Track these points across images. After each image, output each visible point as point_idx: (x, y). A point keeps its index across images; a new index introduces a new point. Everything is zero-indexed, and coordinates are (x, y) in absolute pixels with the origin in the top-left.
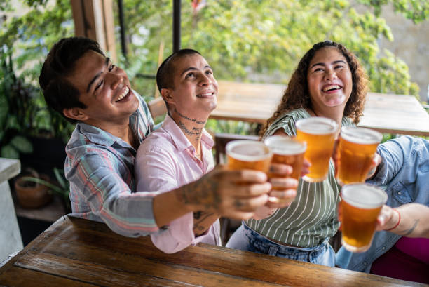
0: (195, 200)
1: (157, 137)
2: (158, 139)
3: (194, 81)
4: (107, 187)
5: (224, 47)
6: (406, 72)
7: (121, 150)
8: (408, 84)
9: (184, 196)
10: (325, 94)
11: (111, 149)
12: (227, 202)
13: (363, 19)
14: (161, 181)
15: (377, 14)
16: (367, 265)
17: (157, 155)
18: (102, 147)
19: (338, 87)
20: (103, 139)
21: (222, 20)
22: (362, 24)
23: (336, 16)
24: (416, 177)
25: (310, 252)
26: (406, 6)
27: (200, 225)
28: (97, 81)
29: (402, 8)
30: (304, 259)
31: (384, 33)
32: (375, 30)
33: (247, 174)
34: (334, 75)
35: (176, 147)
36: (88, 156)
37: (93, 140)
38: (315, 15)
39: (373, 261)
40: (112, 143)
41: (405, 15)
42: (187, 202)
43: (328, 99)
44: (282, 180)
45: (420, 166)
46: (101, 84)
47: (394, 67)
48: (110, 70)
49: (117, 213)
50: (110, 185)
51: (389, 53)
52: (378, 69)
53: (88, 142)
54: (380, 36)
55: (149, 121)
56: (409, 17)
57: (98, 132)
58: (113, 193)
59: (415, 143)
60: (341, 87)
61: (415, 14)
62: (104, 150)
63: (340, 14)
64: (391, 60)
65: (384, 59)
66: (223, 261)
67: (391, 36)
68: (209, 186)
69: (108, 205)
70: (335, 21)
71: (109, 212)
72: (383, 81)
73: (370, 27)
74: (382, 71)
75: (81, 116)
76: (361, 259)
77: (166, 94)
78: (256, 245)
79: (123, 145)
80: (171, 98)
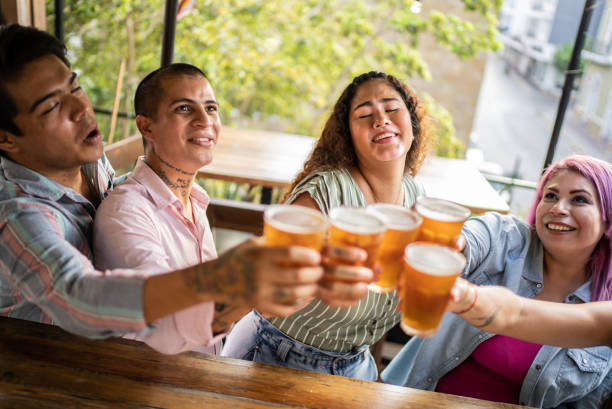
0: (214, 287)
1: (124, 192)
2: (127, 194)
3: (186, 116)
6: (449, 124)
7: (71, 206)
9: (197, 281)
10: (377, 145)
11: (58, 205)
12: (265, 291)
13: (395, 51)
14: (142, 251)
15: (413, 44)
16: (433, 382)
18: (44, 200)
19: (393, 135)
20: (46, 190)
22: (393, 56)
23: (355, 44)
24: (505, 265)
25: (335, 358)
26: (451, 37)
27: (222, 320)
29: (444, 38)
30: (326, 366)
31: (420, 71)
32: (409, 65)
33: (297, 252)
34: (386, 119)
35: (154, 203)
36: (21, 215)
37: (29, 190)
38: (328, 40)
39: (442, 375)
40: (59, 197)
41: (449, 48)
42: (200, 290)
43: (381, 151)
45: (510, 251)
46: (54, 107)
48: (72, 92)
53: (21, 193)
54: (414, 72)
56: (455, 51)
57: (37, 179)
58: (69, 269)
60: (397, 135)
61: (462, 47)
62: (49, 207)
63: (363, 42)
67: (427, 74)
68: (239, 268)
69: (64, 287)
70: (355, 51)
71: (66, 297)
73: (405, 62)
75: (9, 145)
76: (425, 374)
77: (144, 124)
78: (264, 336)
79: (76, 200)
80: (150, 131)
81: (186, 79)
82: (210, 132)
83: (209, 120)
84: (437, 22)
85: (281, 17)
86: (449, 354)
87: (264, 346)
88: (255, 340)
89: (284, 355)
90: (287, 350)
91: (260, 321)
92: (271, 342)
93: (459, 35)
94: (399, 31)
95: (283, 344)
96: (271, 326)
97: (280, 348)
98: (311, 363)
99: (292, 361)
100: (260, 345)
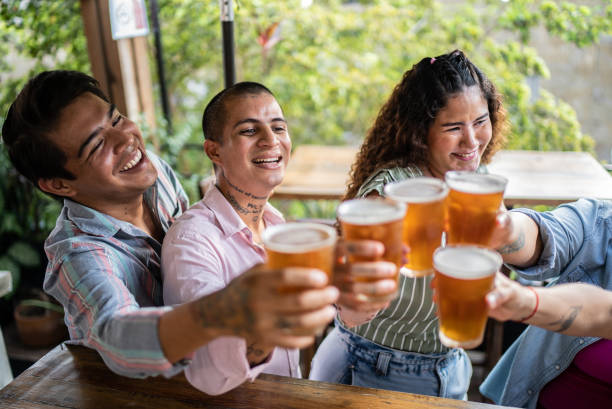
4: (101, 300)
5: (309, 98)
6: (572, 118)
8: (579, 135)
9: (202, 314)
11: (113, 241)
13: (505, 49)
14: (197, 282)
15: (524, 40)
16: (533, 395)
17: (191, 244)
18: (98, 238)
20: (101, 227)
21: (304, 58)
22: (505, 56)
24: (606, 257)
26: (565, 25)
28: (95, 141)
29: (559, 27)
30: (429, 370)
31: (536, 68)
32: (523, 63)
35: (222, 230)
36: (73, 254)
37: (85, 228)
39: (542, 386)
40: (114, 232)
41: (564, 37)
42: (206, 324)
44: (369, 266)
45: (610, 241)
46: (99, 145)
47: (557, 112)
48: (114, 124)
49: (109, 343)
50: (103, 297)
51: (546, 94)
52: (532, 118)
54: (530, 71)
55: (179, 195)
56: (571, 39)
57: (93, 216)
59: (600, 208)
61: (578, 34)
62: (101, 244)
64: (550, 103)
65: (540, 103)
66: (301, 400)
67: (546, 71)
69: (97, 330)
72: (542, 135)
73: (517, 60)
74: (538, 119)
75: (66, 190)
76: (523, 385)
77: (211, 148)
78: (358, 354)
79: (133, 235)
80: (217, 155)
81: (249, 99)
82: (278, 151)
83: (275, 138)
84: (547, 12)
85: (385, 36)
86: (548, 362)
87: (360, 364)
88: (349, 360)
89: (385, 367)
90: (387, 362)
91: (351, 338)
92: (367, 357)
93: (574, 21)
94: (506, 28)
95: (382, 357)
96: (364, 340)
97: (380, 362)
98: (414, 370)
99: (393, 372)
100: (355, 364)
